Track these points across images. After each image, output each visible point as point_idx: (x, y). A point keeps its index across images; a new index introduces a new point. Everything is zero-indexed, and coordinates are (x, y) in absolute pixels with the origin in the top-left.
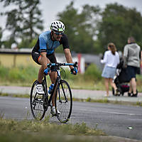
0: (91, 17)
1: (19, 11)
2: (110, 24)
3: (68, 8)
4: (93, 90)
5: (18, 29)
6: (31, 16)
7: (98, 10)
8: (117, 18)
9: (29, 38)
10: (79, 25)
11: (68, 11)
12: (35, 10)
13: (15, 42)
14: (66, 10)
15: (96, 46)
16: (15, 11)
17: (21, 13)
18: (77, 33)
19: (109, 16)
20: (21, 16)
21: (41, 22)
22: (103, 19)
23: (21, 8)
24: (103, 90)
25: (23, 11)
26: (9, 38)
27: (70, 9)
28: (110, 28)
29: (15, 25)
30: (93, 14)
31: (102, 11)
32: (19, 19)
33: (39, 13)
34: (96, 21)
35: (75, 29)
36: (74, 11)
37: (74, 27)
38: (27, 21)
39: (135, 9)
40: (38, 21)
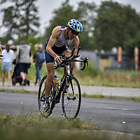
0: (87, 14)
1: (15, 8)
2: (106, 21)
3: (63, 5)
4: (88, 85)
5: (15, 26)
6: (28, 13)
7: (94, 7)
8: (112, 15)
9: (25, 34)
11: (64, 8)
12: (31, 7)
13: (11, 39)
14: (62, 7)
15: (92, 42)
16: (12, 8)
17: (17, 10)
19: (104, 13)
20: (17, 13)
21: (38, 19)
22: (99, 15)
23: (17, 5)
24: (98, 85)
25: (20, 8)
26: (6, 35)
27: (65, 6)
29: (11, 22)
30: (88, 11)
31: (98, 8)
32: (16, 16)
33: (35, 10)
34: (91, 18)
36: (70, 8)
38: (23, 18)
39: (130, 6)
40: (35, 18)
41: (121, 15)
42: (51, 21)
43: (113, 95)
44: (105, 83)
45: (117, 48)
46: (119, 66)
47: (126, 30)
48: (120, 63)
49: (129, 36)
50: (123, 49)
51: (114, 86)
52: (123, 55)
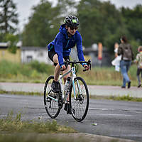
0: (66, 10)
2: (86, 17)
6: (6, 9)
8: (91, 10)
10: (54, 19)
11: (43, 4)
12: (9, 3)
14: (40, 3)
18: (52, 27)
21: (16, 15)
22: (78, 11)
27: (44, 2)
28: (85, 21)
30: (68, 7)
31: (77, 4)
33: (14, 7)
35: (50, 22)
36: (49, 5)
37: (48, 20)
38: (1, 15)
40: (13, 14)
42: (30, 18)
45: (98, 44)
46: (100, 62)
47: (106, 26)
48: (101, 59)
49: (109, 32)
52: (103, 52)
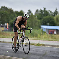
41: (8, 11)
43: (4, 41)
44: (2, 36)
50: (9, 24)
51: (5, 38)
